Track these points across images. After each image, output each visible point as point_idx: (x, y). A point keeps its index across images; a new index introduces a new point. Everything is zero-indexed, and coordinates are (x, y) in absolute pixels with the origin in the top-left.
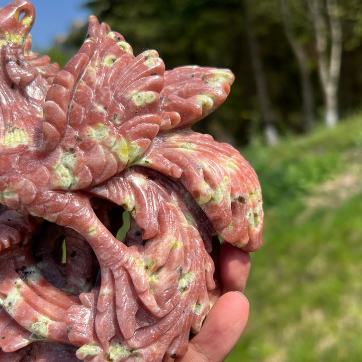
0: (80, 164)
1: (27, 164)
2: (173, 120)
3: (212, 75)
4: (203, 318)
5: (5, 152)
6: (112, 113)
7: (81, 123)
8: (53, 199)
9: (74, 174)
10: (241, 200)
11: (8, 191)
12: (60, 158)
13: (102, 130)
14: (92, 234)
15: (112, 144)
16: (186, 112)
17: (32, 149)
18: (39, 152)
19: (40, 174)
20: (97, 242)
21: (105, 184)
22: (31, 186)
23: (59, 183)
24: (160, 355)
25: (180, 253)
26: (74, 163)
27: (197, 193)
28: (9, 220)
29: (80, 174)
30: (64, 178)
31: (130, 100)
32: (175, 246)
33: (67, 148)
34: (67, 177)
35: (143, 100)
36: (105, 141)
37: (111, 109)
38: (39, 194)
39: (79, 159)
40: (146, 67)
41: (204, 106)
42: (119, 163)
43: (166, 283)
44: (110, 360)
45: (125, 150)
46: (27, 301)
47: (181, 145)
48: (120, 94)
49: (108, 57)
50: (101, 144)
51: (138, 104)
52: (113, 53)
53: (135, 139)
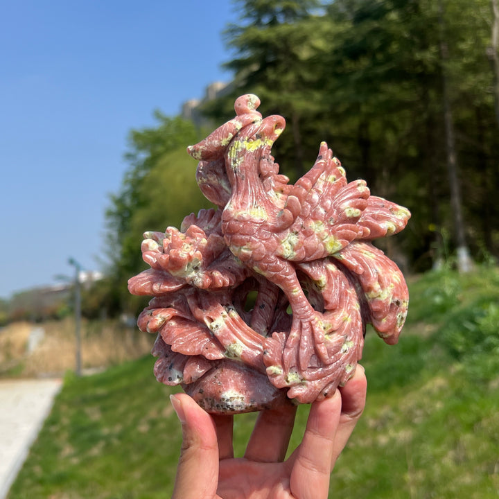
0: (300, 244)
1: (264, 233)
2: (365, 233)
3: (397, 210)
4: (350, 376)
5: (250, 220)
6: (329, 216)
7: (307, 216)
8: (275, 262)
9: (294, 250)
10: (398, 303)
11: (246, 247)
12: (288, 236)
13: (320, 225)
14: (294, 294)
15: (325, 237)
16: (375, 230)
17: (270, 224)
18: (275, 227)
19: (272, 242)
20: (296, 300)
21: (310, 263)
22: (263, 249)
23: (282, 252)
24: (319, 389)
25: (349, 325)
26: (296, 242)
27: (370, 289)
28: (230, 268)
29: (298, 251)
30: (287, 250)
31: (343, 211)
32: (346, 320)
33: (294, 231)
34: (289, 250)
35: (352, 214)
36: (321, 234)
37: (329, 214)
38: (267, 256)
39: (300, 241)
40: (357, 191)
41: (389, 230)
42: (325, 252)
43: (335, 343)
44: (288, 381)
45: (331, 244)
46: (230, 327)
47: (365, 251)
48: (337, 205)
49: (332, 177)
50: (317, 235)
51: (348, 215)
52: (335, 174)
53: (340, 238)
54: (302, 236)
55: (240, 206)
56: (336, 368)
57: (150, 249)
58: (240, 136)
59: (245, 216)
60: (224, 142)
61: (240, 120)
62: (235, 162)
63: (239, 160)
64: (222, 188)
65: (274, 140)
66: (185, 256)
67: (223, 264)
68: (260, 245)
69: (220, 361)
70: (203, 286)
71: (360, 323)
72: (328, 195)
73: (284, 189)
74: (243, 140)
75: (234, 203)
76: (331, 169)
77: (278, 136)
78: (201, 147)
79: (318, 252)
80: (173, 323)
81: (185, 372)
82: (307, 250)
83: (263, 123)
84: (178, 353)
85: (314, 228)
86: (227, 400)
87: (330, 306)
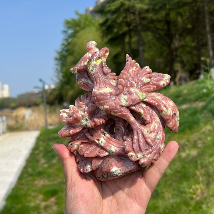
2: (154, 88)
3: (164, 76)
4: (163, 150)
7: (128, 86)
9: (127, 101)
10: (175, 114)
11: (106, 105)
12: (122, 96)
13: (135, 89)
14: (131, 120)
15: (138, 93)
16: (158, 86)
17: (114, 93)
18: (116, 94)
19: (117, 101)
20: (133, 122)
21: (134, 105)
22: (114, 104)
23: (122, 104)
24: (152, 158)
25: (157, 128)
26: (127, 98)
27: (162, 111)
30: (124, 102)
32: (156, 126)
37: (137, 83)
38: (116, 107)
40: (147, 71)
41: (163, 84)
42: (140, 99)
43: (154, 136)
44: (138, 158)
45: (142, 96)
46: (107, 141)
47: (156, 96)
48: (140, 79)
50: (135, 93)
51: (145, 82)
52: (135, 66)
53: (144, 92)
54: (128, 95)
55: (99, 89)
56: (156, 147)
57: (64, 117)
59: (102, 92)
61: (90, 53)
62: (92, 71)
63: (94, 70)
64: (89, 84)
66: (80, 116)
67: (98, 115)
68: (112, 103)
69: (106, 156)
70: (91, 126)
71: (161, 126)
73: (115, 78)
74: (93, 61)
75: (96, 88)
78: (76, 68)
79: (137, 100)
80: (82, 146)
81: (92, 165)
82: (132, 100)
83: (100, 52)
84: (87, 157)
86: (114, 172)
87: (147, 122)
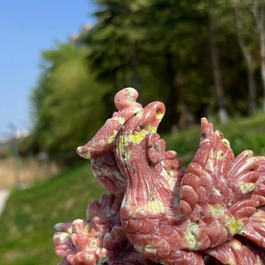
0: (203, 233)
1: (165, 228)
5: (149, 217)
6: (226, 197)
7: (204, 202)
8: (181, 257)
11: (150, 246)
12: (189, 226)
13: (219, 209)
15: (226, 221)
23: (187, 245)
26: (199, 232)
28: (137, 261)
29: (202, 240)
31: (238, 189)
33: (194, 220)
34: (193, 241)
35: (247, 189)
36: (221, 218)
39: (202, 229)
48: (232, 183)
49: (220, 152)
50: (218, 220)
51: (244, 192)
52: (222, 149)
53: (241, 217)
54: (203, 223)
58: (125, 130)
60: (110, 140)
61: (122, 116)
65: (157, 125)
68: (164, 241)
72: (220, 174)
76: (217, 144)
77: (160, 121)
79: (222, 237)
85: (214, 213)
